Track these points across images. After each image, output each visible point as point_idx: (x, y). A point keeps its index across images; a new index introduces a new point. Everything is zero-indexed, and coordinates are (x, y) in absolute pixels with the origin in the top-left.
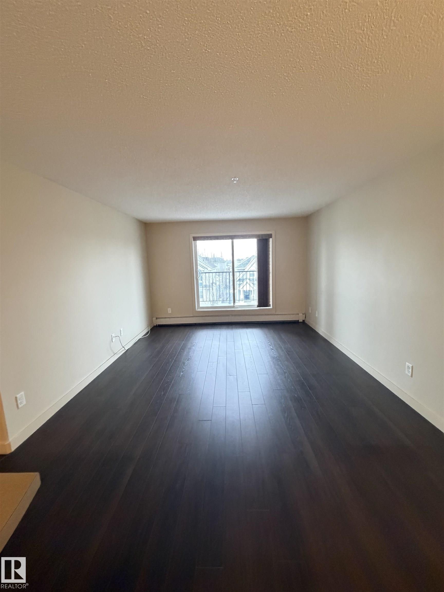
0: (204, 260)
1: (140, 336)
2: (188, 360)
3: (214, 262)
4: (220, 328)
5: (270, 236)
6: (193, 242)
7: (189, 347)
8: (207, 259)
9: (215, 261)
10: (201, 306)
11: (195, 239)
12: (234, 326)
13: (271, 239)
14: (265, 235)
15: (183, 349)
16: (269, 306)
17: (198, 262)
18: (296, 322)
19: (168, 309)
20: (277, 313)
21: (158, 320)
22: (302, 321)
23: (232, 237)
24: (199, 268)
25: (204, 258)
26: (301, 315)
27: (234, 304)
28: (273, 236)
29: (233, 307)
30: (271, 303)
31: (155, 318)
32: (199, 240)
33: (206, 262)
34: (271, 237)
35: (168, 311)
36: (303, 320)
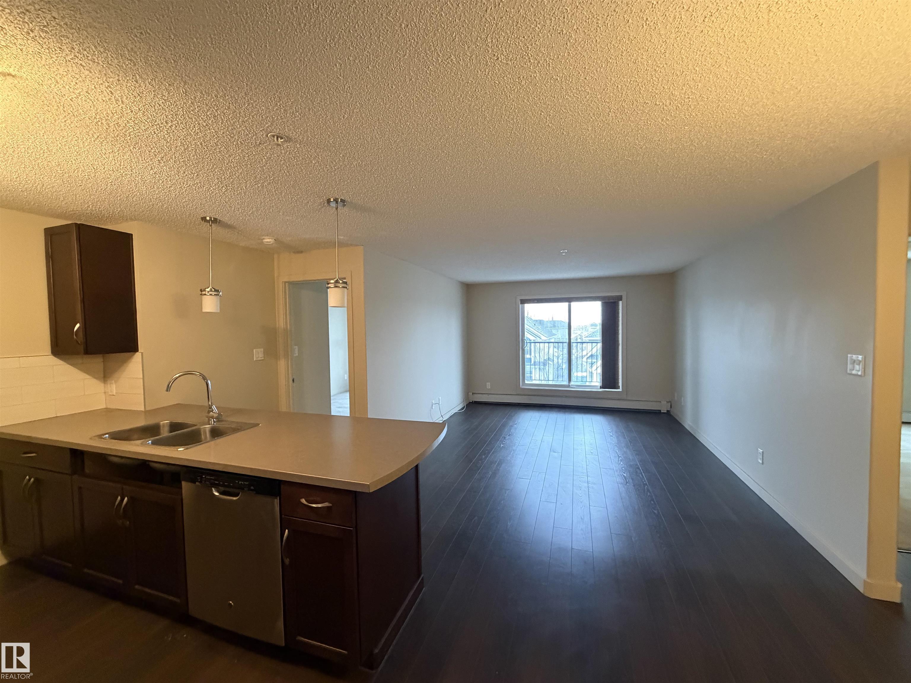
0: (536, 324)
1: (456, 410)
2: (509, 436)
3: (551, 327)
4: (550, 411)
5: (620, 298)
6: (520, 305)
7: (511, 424)
8: (541, 322)
9: (554, 326)
10: (526, 382)
11: (523, 302)
12: (567, 410)
13: (621, 303)
14: (612, 297)
15: (504, 426)
16: (618, 388)
17: (526, 326)
18: (657, 413)
19: (487, 383)
20: (628, 399)
21: (476, 396)
22: (666, 412)
23: (569, 300)
24: (527, 335)
25: (537, 321)
26: (664, 403)
27: (569, 383)
28: (624, 298)
29: (569, 386)
30: (620, 384)
31: (471, 394)
32: (528, 303)
33: (539, 327)
34: (621, 300)
35: (487, 386)
36: (668, 411)
